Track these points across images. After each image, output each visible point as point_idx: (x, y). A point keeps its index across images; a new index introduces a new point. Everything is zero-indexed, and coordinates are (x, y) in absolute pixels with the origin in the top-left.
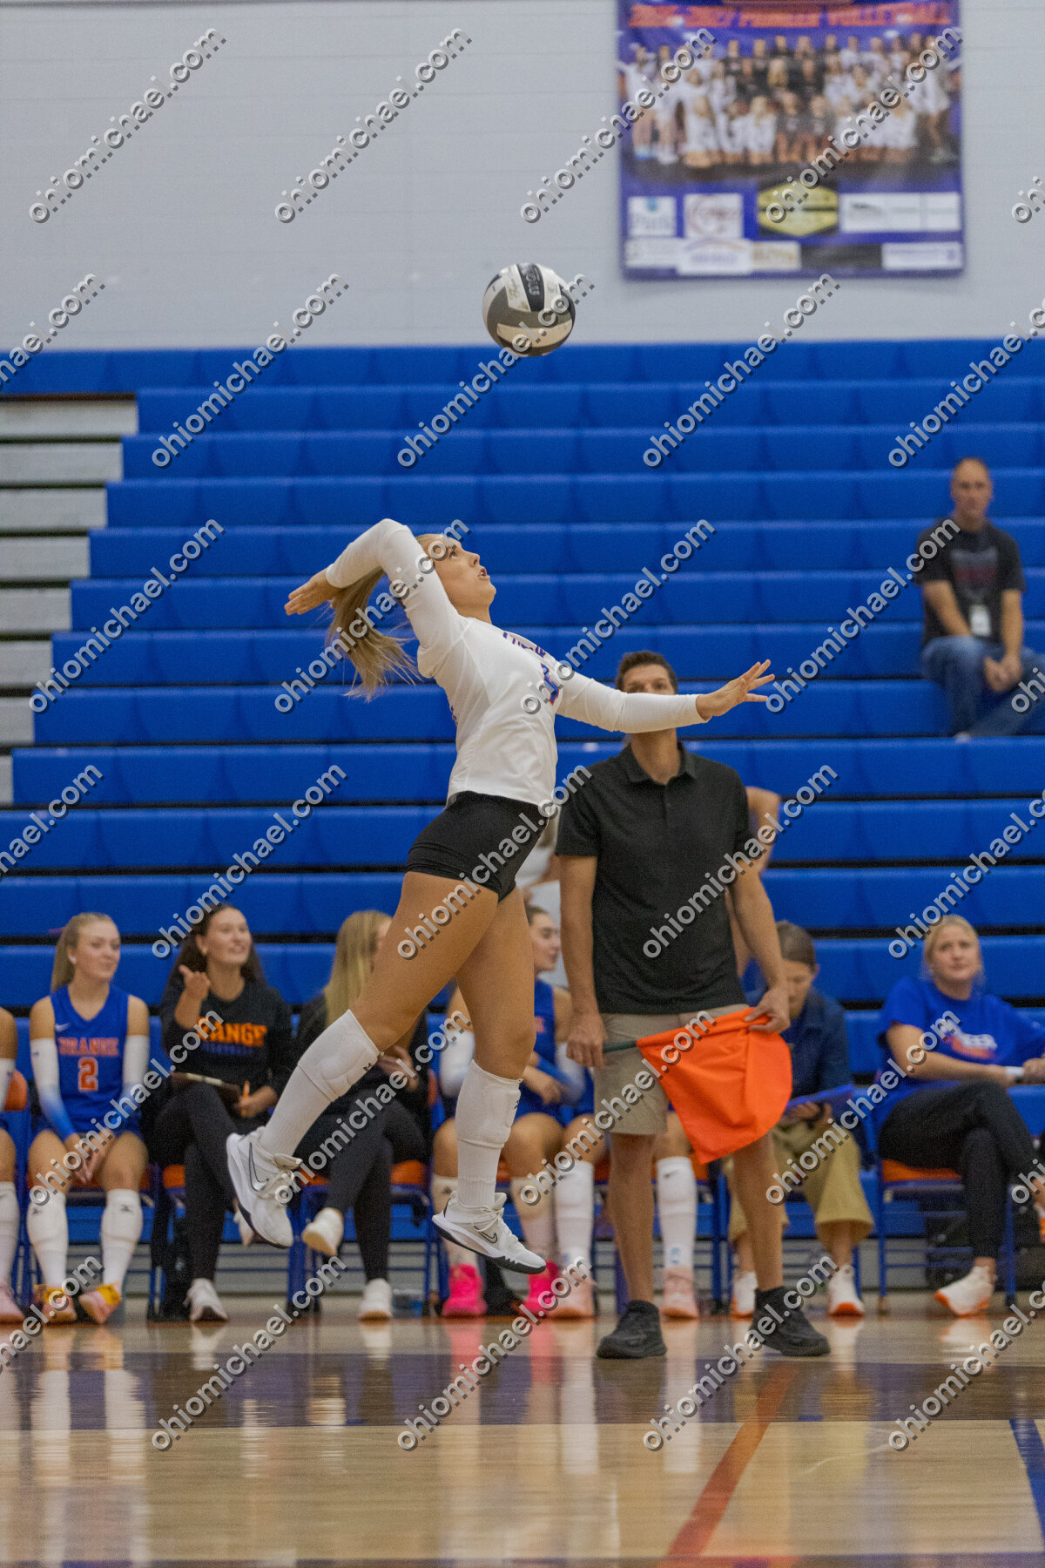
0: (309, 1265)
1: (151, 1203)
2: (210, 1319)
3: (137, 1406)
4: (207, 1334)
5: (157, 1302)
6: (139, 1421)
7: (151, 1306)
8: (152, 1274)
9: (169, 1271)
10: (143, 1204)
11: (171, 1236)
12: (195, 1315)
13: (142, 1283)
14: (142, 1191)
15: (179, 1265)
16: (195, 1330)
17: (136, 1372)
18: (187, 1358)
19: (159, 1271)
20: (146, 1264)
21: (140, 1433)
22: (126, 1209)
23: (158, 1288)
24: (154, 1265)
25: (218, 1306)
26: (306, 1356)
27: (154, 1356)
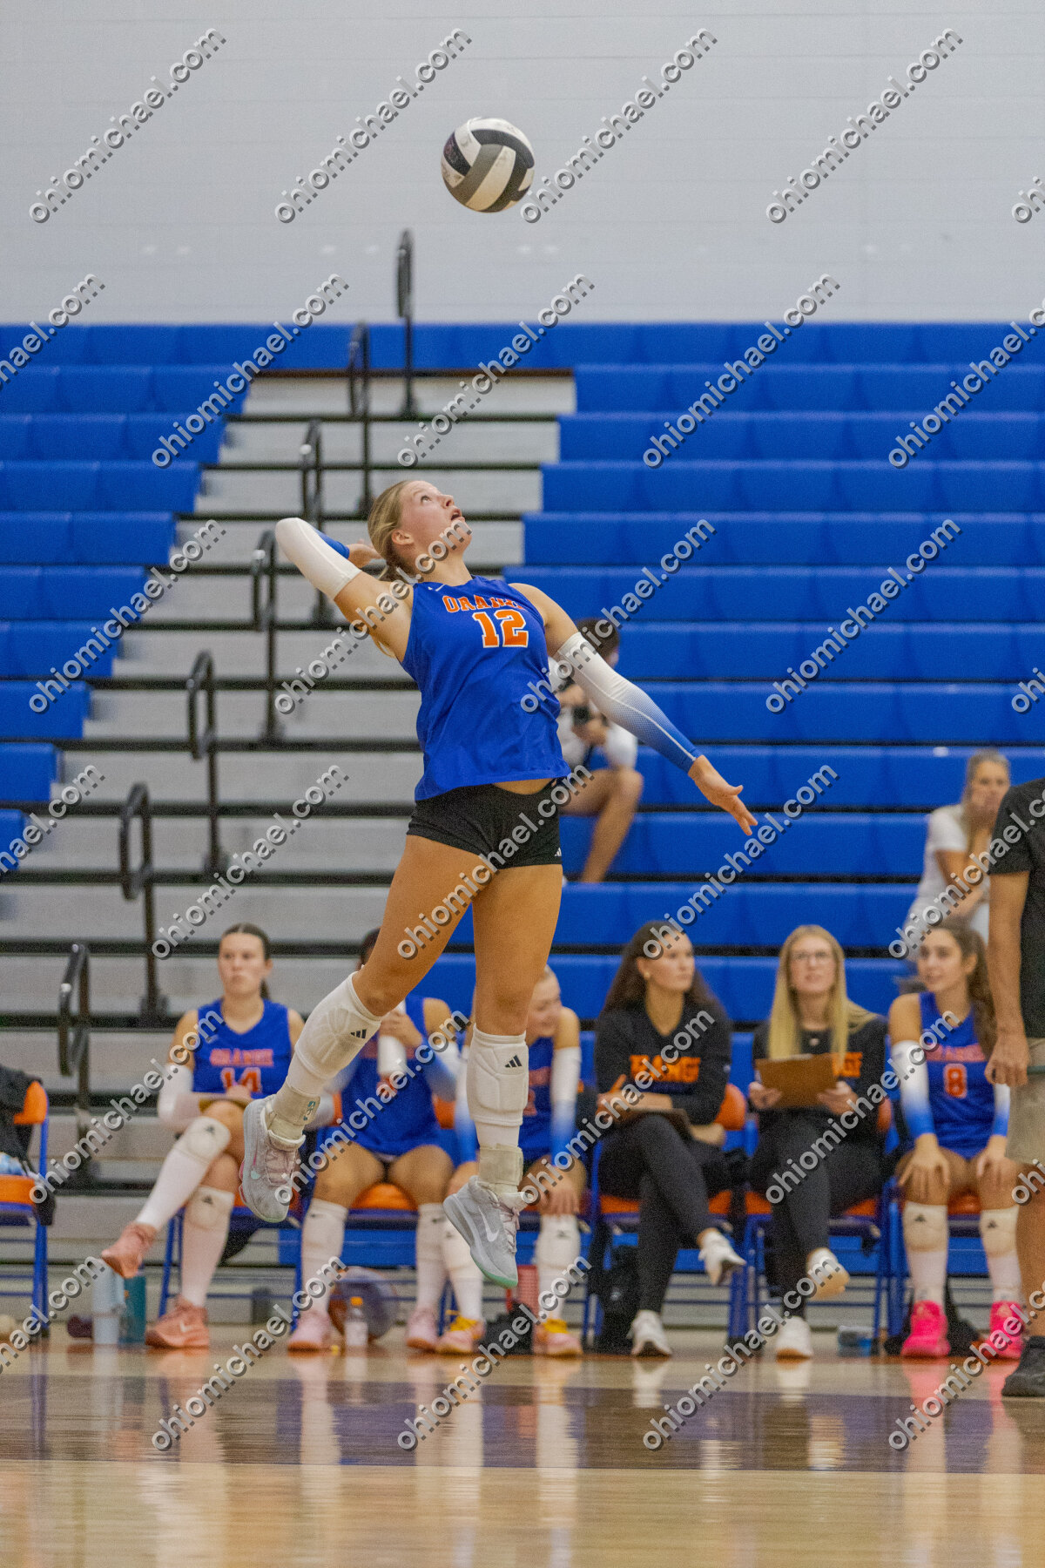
0: (751, 1297)
1: (587, 1229)
2: (651, 1354)
3: (571, 1444)
4: (648, 1369)
5: (591, 1333)
6: (573, 1459)
7: (584, 1339)
8: (586, 1303)
9: (604, 1301)
10: (580, 1230)
11: (608, 1264)
12: (637, 1349)
13: (577, 1314)
14: (580, 1217)
15: (616, 1295)
16: (637, 1365)
17: (570, 1408)
18: (628, 1394)
19: (594, 1300)
20: (580, 1293)
21: (572, 1473)
22: (562, 1235)
23: (592, 1319)
24: (589, 1293)
25: (661, 1341)
26: (747, 1394)
27: (587, 1390)
